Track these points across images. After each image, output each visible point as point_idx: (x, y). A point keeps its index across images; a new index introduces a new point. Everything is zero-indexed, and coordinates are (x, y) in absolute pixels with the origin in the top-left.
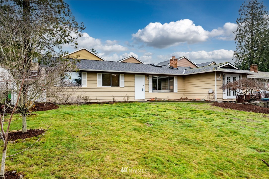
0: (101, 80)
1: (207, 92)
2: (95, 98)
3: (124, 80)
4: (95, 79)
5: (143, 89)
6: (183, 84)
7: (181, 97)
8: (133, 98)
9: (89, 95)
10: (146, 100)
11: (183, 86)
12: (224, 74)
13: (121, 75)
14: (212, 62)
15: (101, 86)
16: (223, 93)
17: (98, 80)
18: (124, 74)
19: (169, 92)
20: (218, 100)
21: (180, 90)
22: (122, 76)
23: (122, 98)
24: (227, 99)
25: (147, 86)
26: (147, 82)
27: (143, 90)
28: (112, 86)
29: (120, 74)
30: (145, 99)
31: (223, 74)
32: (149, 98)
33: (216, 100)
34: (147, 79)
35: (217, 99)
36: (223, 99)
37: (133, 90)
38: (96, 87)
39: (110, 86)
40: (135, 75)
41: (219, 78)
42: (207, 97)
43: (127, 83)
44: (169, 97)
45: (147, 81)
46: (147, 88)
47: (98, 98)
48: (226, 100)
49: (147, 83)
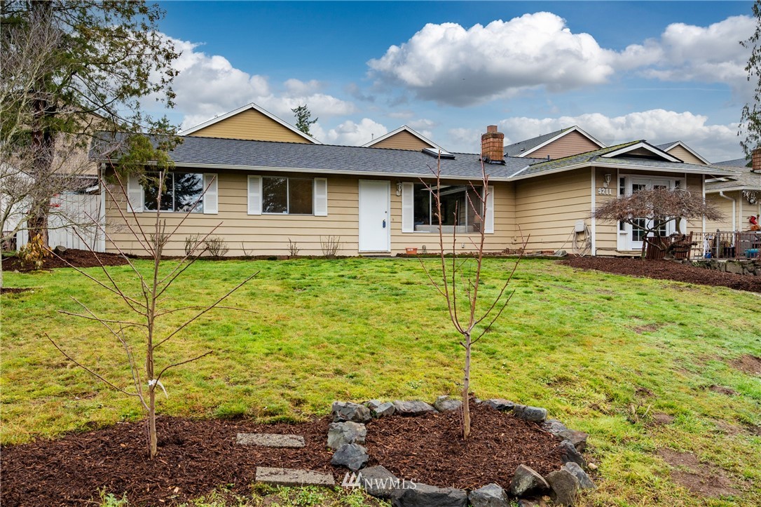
0: (259, 195)
1: (570, 230)
2: (239, 246)
3: (325, 196)
4: (241, 193)
5: (384, 223)
6: (512, 209)
7: (504, 247)
8: (354, 246)
9: (221, 237)
10: (394, 254)
11: (512, 215)
12: (623, 176)
13: (317, 181)
14: (673, 143)
15: (259, 211)
16: (618, 234)
17: (250, 194)
18: (326, 179)
19: (466, 233)
20: (600, 253)
21: (500, 227)
22: (321, 183)
23: (319, 246)
24: (631, 250)
25: (397, 212)
26: (396, 201)
27: (384, 226)
28: (290, 213)
29: (316, 179)
30: (390, 251)
31: (620, 176)
32: (401, 249)
33: (593, 254)
34: (398, 194)
35: (599, 249)
36: (617, 251)
37: (354, 225)
38: (244, 216)
39: (284, 213)
40: (361, 182)
41: (606, 186)
42: (569, 245)
43: (334, 203)
44: (467, 247)
45: (398, 199)
46: (397, 219)
47: (246, 246)
48: (628, 252)
49: (397, 205)
